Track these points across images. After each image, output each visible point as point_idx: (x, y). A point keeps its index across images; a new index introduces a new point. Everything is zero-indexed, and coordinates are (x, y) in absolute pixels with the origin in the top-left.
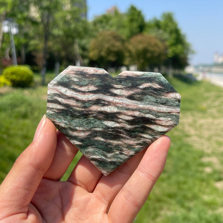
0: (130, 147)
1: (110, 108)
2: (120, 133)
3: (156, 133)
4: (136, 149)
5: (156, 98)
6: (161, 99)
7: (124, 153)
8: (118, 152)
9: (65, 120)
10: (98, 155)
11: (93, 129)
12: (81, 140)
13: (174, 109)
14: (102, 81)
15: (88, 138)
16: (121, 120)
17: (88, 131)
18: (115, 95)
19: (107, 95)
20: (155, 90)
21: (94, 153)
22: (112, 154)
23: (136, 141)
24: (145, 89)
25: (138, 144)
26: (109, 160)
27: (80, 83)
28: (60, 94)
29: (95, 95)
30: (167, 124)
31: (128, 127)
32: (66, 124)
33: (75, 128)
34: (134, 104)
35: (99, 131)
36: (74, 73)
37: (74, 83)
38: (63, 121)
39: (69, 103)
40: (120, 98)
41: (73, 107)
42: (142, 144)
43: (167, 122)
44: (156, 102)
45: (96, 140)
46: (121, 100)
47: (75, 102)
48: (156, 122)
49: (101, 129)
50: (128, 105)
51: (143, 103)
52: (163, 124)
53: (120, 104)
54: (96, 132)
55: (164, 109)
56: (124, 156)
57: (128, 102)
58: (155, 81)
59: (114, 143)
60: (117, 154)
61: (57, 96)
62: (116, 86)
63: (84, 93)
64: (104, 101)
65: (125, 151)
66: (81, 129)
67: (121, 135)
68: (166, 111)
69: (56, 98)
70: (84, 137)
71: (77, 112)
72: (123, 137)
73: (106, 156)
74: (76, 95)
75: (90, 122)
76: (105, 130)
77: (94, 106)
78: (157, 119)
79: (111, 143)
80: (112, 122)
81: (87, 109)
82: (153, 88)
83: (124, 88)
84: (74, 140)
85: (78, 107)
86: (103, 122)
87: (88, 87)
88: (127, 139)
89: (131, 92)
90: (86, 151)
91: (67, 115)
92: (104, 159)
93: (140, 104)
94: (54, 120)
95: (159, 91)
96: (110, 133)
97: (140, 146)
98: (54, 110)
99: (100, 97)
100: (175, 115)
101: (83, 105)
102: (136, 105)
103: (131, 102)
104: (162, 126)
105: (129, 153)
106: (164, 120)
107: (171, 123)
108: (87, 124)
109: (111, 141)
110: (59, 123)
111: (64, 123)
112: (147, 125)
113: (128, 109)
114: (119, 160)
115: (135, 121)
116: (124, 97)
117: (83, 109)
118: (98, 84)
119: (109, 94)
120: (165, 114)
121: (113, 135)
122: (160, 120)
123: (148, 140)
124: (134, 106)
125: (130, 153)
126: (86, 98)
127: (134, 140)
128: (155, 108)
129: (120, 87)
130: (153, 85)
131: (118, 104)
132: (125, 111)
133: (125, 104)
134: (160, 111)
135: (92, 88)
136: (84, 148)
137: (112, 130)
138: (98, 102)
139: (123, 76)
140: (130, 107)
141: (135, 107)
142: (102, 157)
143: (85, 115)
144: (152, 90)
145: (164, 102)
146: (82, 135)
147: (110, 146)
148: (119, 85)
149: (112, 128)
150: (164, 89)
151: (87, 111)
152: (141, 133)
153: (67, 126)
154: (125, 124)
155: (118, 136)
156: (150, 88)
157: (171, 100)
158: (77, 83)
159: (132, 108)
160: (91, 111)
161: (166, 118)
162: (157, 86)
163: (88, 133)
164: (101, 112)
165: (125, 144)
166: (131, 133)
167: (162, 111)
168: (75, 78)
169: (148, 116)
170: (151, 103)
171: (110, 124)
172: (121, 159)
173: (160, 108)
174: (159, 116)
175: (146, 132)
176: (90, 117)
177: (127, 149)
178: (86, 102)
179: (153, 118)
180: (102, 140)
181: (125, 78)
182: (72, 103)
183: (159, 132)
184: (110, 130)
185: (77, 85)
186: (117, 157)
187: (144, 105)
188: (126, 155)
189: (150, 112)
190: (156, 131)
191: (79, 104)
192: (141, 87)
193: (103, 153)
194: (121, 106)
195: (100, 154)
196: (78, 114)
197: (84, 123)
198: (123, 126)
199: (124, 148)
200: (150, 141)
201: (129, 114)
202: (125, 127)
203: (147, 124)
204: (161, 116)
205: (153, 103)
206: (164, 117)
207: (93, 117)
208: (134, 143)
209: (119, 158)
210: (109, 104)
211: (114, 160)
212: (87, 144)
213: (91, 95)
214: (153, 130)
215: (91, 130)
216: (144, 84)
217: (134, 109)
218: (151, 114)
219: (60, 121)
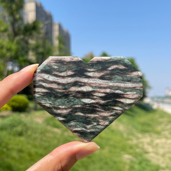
0: (105, 118)
1: (85, 88)
2: (96, 107)
3: (125, 105)
4: (110, 120)
5: (123, 77)
6: (126, 77)
7: (100, 124)
8: (95, 124)
9: (49, 101)
10: (79, 128)
11: (73, 106)
12: (64, 116)
13: (138, 85)
14: (78, 67)
15: (70, 114)
16: (95, 97)
17: (69, 108)
18: (89, 77)
19: (82, 78)
20: (121, 70)
21: (75, 126)
22: (91, 125)
23: (110, 113)
24: (113, 70)
25: (111, 116)
26: (89, 131)
27: (60, 70)
28: (44, 80)
29: (72, 78)
30: (133, 97)
31: (102, 102)
32: (50, 104)
33: (58, 107)
34: (105, 83)
35: (79, 108)
36: (54, 61)
37: (55, 70)
38: (48, 101)
39: (52, 86)
40: (93, 79)
41: (56, 90)
42: (114, 115)
43: (133, 95)
44: (122, 80)
45: (77, 115)
46: (95, 80)
47: (57, 85)
48: (124, 96)
49: (80, 106)
50: (100, 84)
51: (112, 82)
52: (130, 98)
53: (94, 84)
54: (76, 108)
55: (129, 85)
56: (101, 126)
57: (100, 82)
58: (121, 63)
59: (91, 116)
60: (95, 125)
61: (42, 82)
62: (89, 70)
63: (63, 77)
64: (80, 82)
65: (101, 122)
66: (63, 107)
67: (97, 109)
68: (131, 87)
69: (41, 83)
70: (67, 113)
71: (59, 94)
72: (98, 111)
73: (86, 128)
74: (57, 79)
75: (71, 101)
76: (83, 106)
77: (73, 87)
78: (125, 93)
79: (89, 116)
80: (89, 99)
81: (67, 91)
82: (119, 69)
83: (96, 70)
84: (58, 117)
85: (60, 89)
86: (81, 100)
87: (67, 73)
88: (102, 112)
89: (102, 74)
90: (69, 125)
91: (51, 97)
92: (84, 130)
93: (110, 82)
94: (41, 102)
95: (124, 71)
96: (88, 109)
97: (113, 117)
98: (40, 93)
99: (77, 80)
100: (139, 89)
101: (63, 87)
102: (107, 83)
103: (103, 82)
104: (130, 99)
105: (104, 124)
106: (130, 94)
107: (136, 96)
108: (68, 102)
109: (89, 115)
110: (45, 104)
111: (49, 103)
112: (117, 100)
113: (101, 88)
114: (97, 130)
115: (107, 96)
116: (97, 78)
117: (64, 91)
118: (75, 69)
119: (84, 77)
120: (130, 89)
121: (90, 110)
122: (127, 94)
123: (119, 111)
124: (106, 84)
125: (106, 123)
126: (65, 81)
127: (108, 113)
128: (122, 85)
129: (92, 70)
130: (119, 67)
131: (92, 84)
132: (98, 90)
133: (98, 84)
134: (127, 87)
135: (70, 73)
136: (67, 123)
137: (89, 105)
138: (75, 84)
139: (94, 61)
140: (102, 86)
141: (106, 86)
142: (83, 129)
143: (66, 96)
144: (119, 71)
145: (129, 79)
146: (65, 112)
147: (88, 119)
148: (92, 69)
149: (89, 104)
150: (128, 69)
151: (67, 92)
152: (113, 106)
153: (52, 106)
154: (99, 100)
155: (94, 110)
156: (117, 69)
157: (134, 77)
158: (57, 70)
159: (104, 86)
160: (71, 91)
161: (132, 93)
162: (122, 67)
163: (69, 110)
164: (79, 92)
165: (101, 116)
166: (105, 107)
167: (128, 87)
168: (55, 66)
169: (117, 92)
170: (118, 81)
171: (87, 101)
172: (99, 129)
173: (126, 84)
174: (126, 91)
175: (117, 105)
176: (70, 97)
177: (103, 121)
178: (65, 85)
179: (121, 93)
180: (82, 114)
181: (96, 62)
182: (54, 86)
183: (127, 104)
184: (88, 106)
185: (57, 71)
186: (95, 128)
187: (113, 84)
188: (102, 125)
189: (119, 88)
190: (125, 104)
191: (60, 87)
192: (110, 69)
193: (83, 125)
194: (94, 85)
195: (81, 126)
196: (60, 95)
197: (66, 102)
198: (97, 102)
199: (100, 119)
200: (121, 112)
201: (102, 92)
202: (99, 103)
203: (117, 98)
204: (128, 91)
205: (121, 81)
206: (130, 91)
207: (72, 96)
208: (108, 115)
209: (97, 128)
210: (85, 84)
211: (93, 130)
212: (69, 119)
213: (69, 78)
214: (122, 103)
215: (72, 107)
216: (112, 67)
217: (105, 87)
218: (120, 90)
219: (46, 102)
